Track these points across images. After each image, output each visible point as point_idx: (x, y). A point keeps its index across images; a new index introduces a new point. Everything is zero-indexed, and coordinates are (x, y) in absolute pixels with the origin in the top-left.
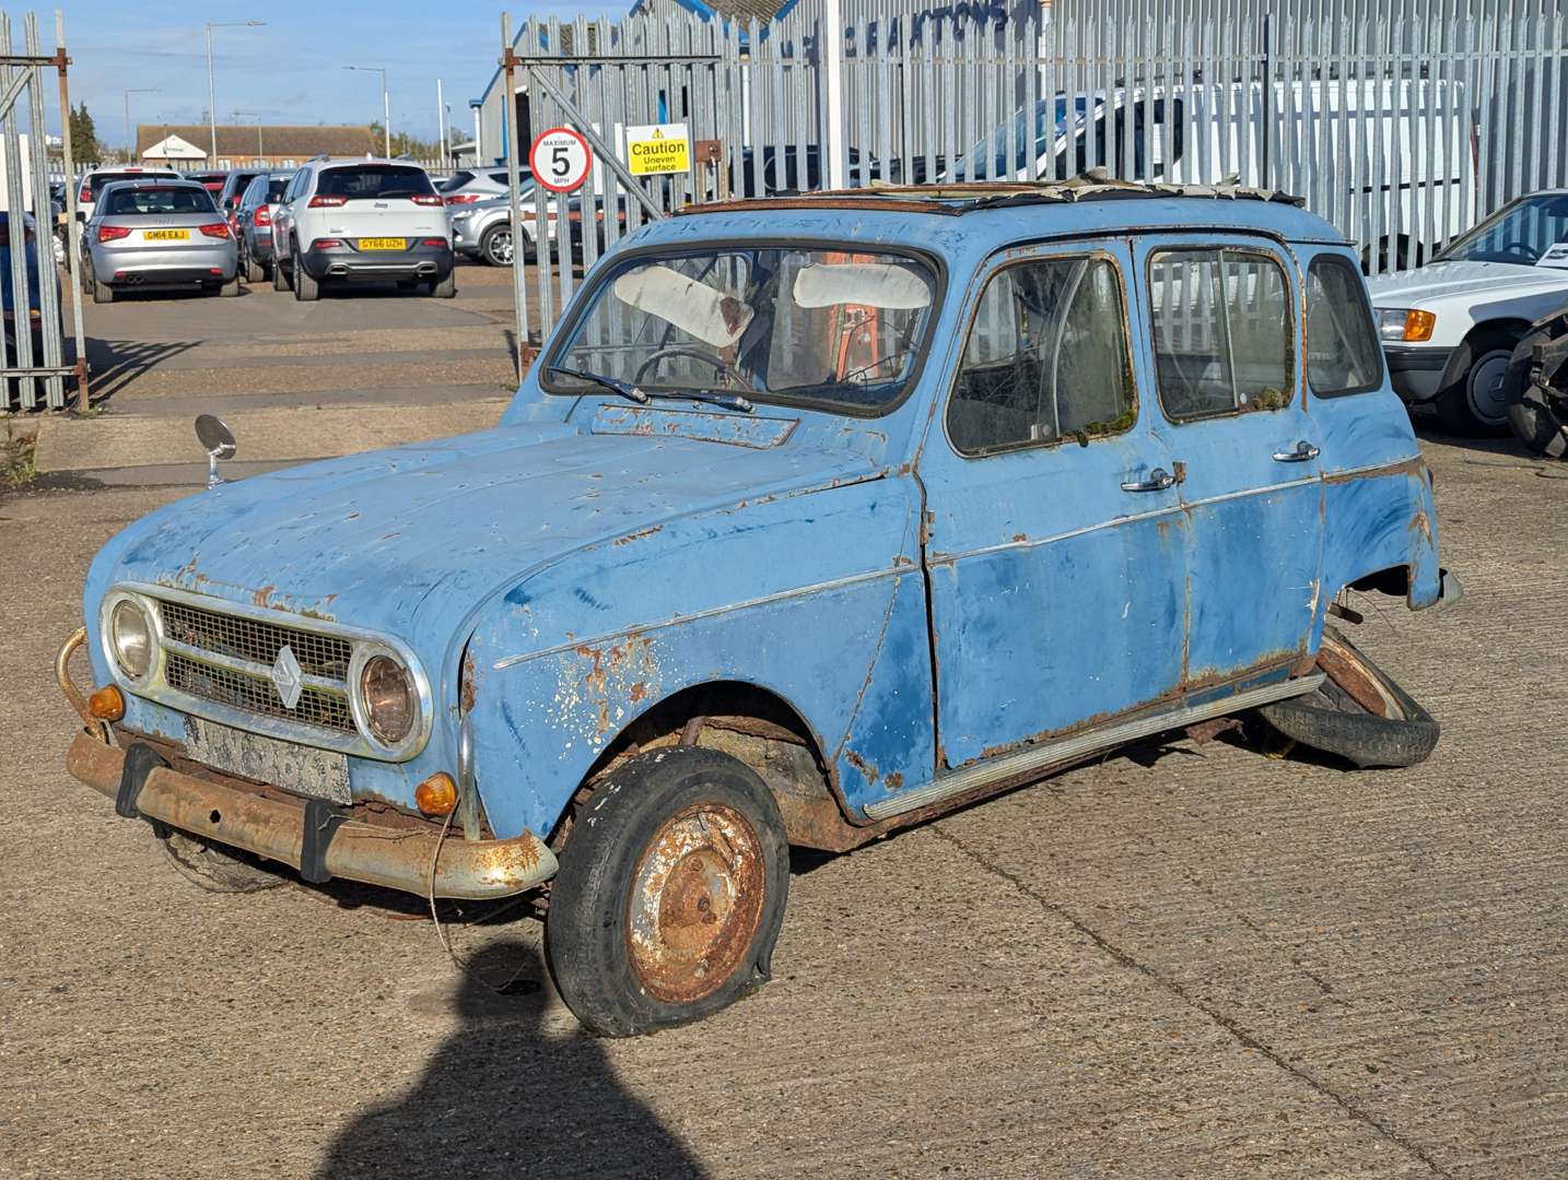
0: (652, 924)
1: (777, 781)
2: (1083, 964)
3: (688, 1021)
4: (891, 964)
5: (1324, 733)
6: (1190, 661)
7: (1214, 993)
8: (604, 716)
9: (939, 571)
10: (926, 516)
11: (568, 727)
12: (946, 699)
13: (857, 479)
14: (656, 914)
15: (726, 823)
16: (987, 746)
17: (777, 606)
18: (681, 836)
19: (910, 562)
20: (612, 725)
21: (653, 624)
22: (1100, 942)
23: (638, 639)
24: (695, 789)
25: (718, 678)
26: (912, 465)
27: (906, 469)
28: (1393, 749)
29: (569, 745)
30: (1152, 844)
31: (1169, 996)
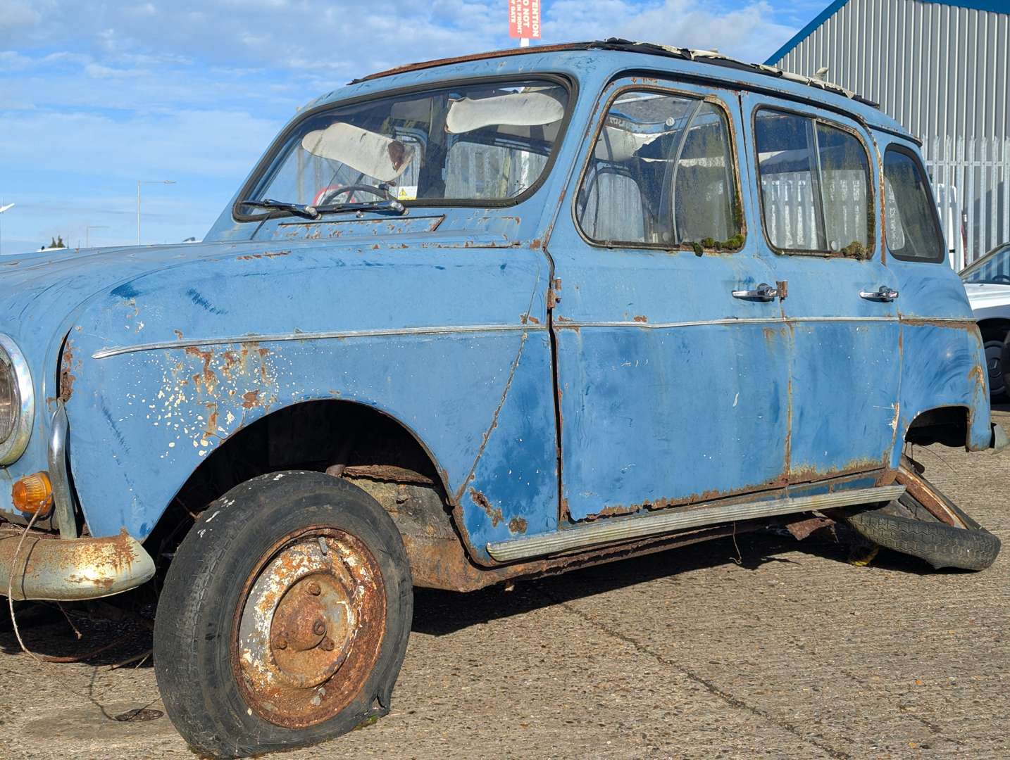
0: (262, 643)
1: (406, 525)
2: (696, 706)
3: (299, 746)
4: (510, 703)
5: (904, 537)
6: (792, 456)
7: (825, 731)
8: (213, 419)
9: (564, 334)
10: (553, 283)
11: (172, 425)
12: (569, 453)
13: (490, 244)
14: (267, 632)
15: (348, 552)
16: (608, 505)
17: (403, 340)
18: (298, 558)
19: (537, 322)
20: (221, 429)
21: (272, 336)
22: (712, 689)
23: (254, 348)
24: (313, 508)
25: (338, 396)
26: (542, 241)
27: (537, 244)
28: (963, 555)
29: (172, 445)
30: (758, 619)
31: (780, 732)
